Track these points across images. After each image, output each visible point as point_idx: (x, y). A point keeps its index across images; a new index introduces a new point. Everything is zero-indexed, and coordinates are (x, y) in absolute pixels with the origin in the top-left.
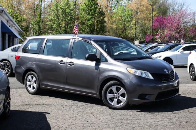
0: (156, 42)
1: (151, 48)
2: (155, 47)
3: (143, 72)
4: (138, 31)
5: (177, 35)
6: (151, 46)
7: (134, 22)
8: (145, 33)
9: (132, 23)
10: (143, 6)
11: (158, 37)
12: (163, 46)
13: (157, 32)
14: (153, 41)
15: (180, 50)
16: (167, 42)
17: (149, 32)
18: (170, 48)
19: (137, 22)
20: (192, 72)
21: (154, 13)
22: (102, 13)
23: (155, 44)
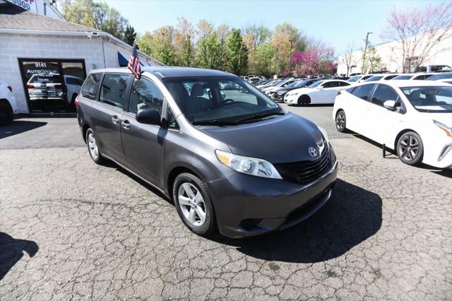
0: (293, 77)
1: (287, 84)
2: (291, 82)
3: (256, 161)
4: (277, 66)
5: (313, 70)
6: (287, 81)
7: (274, 58)
8: (283, 68)
9: (272, 59)
10: (283, 42)
11: (294, 72)
12: (300, 82)
13: (294, 67)
14: (290, 75)
15: (320, 87)
16: (303, 77)
17: (287, 67)
18: (308, 84)
19: (277, 58)
20: (339, 120)
21: (293, 50)
22: (245, 50)
23: (291, 79)
